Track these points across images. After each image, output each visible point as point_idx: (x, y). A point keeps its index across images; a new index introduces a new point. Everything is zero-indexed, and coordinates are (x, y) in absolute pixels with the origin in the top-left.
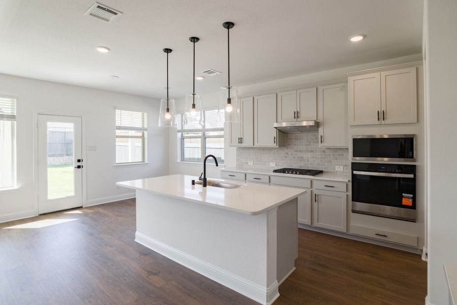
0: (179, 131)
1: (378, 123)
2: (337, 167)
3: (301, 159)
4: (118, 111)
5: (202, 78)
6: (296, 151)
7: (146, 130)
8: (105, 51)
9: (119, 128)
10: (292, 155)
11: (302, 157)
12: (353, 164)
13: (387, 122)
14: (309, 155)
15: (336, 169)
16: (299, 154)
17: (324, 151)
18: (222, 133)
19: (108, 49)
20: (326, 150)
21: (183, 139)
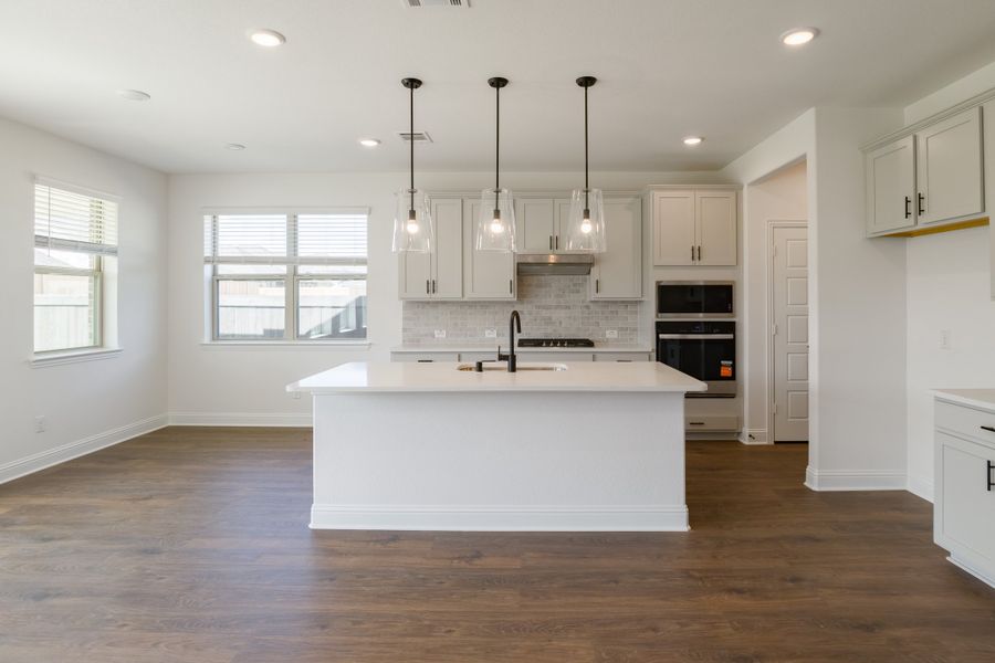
0: (207, 261)
1: (691, 263)
2: (607, 332)
3: (549, 321)
4: (41, 192)
5: (374, 144)
6: (539, 307)
7: (113, 252)
8: (268, 41)
9: (43, 242)
10: (530, 314)
11: (550, 318)
12: (657, 323)
13: (702, 262)
14: (562, 314)
15: (608, 336)
16: (545, 313)
17: (588, 307)
18: (362, 269)
19: (282, 38)
20: (591, 305)
21: (216, 280)
